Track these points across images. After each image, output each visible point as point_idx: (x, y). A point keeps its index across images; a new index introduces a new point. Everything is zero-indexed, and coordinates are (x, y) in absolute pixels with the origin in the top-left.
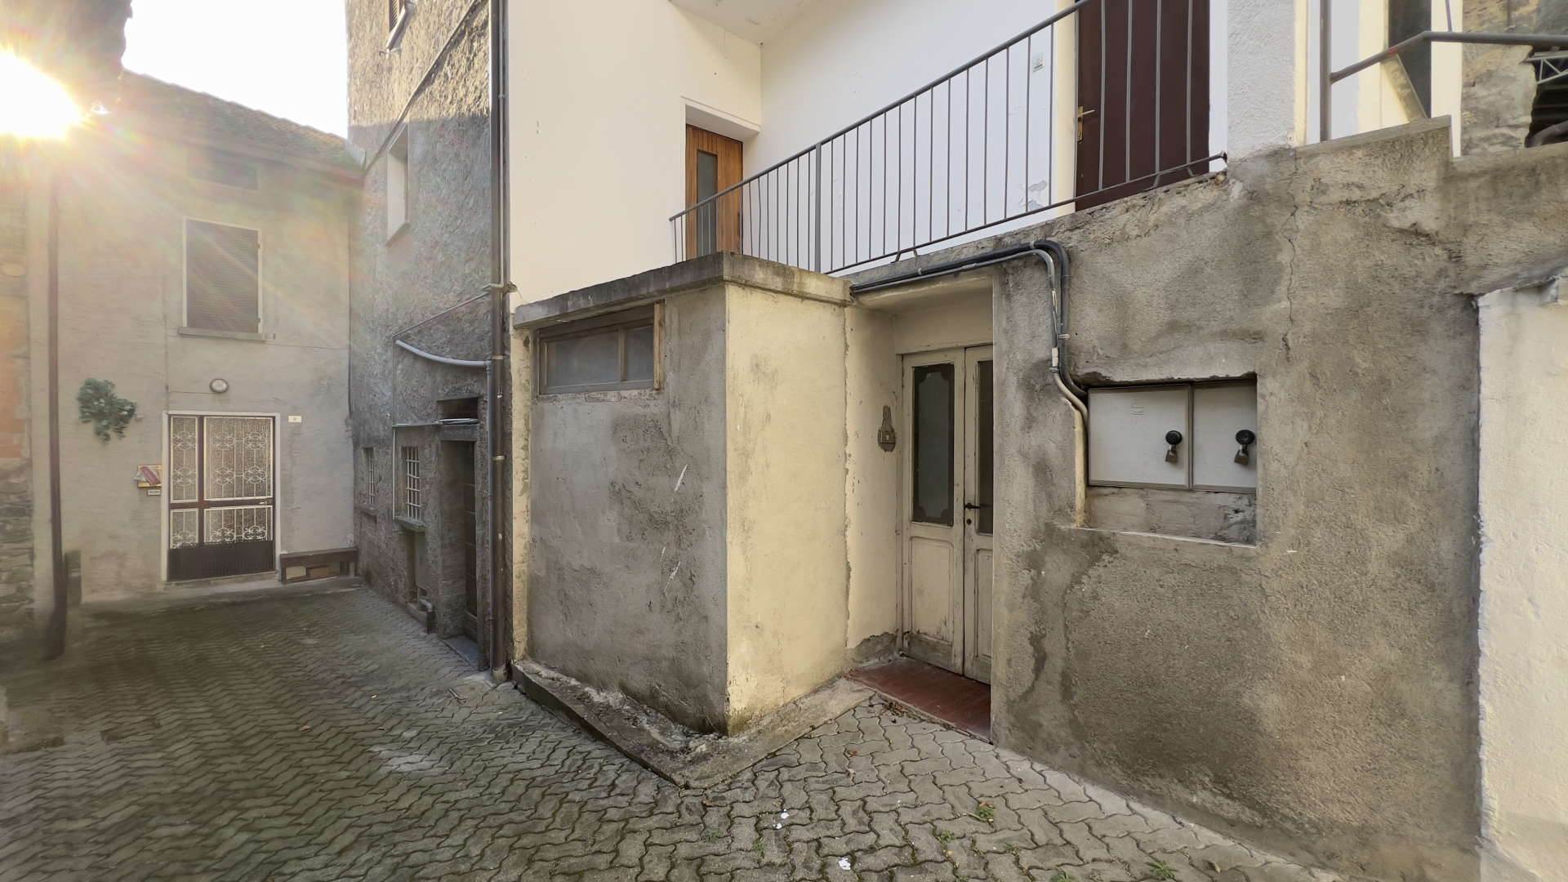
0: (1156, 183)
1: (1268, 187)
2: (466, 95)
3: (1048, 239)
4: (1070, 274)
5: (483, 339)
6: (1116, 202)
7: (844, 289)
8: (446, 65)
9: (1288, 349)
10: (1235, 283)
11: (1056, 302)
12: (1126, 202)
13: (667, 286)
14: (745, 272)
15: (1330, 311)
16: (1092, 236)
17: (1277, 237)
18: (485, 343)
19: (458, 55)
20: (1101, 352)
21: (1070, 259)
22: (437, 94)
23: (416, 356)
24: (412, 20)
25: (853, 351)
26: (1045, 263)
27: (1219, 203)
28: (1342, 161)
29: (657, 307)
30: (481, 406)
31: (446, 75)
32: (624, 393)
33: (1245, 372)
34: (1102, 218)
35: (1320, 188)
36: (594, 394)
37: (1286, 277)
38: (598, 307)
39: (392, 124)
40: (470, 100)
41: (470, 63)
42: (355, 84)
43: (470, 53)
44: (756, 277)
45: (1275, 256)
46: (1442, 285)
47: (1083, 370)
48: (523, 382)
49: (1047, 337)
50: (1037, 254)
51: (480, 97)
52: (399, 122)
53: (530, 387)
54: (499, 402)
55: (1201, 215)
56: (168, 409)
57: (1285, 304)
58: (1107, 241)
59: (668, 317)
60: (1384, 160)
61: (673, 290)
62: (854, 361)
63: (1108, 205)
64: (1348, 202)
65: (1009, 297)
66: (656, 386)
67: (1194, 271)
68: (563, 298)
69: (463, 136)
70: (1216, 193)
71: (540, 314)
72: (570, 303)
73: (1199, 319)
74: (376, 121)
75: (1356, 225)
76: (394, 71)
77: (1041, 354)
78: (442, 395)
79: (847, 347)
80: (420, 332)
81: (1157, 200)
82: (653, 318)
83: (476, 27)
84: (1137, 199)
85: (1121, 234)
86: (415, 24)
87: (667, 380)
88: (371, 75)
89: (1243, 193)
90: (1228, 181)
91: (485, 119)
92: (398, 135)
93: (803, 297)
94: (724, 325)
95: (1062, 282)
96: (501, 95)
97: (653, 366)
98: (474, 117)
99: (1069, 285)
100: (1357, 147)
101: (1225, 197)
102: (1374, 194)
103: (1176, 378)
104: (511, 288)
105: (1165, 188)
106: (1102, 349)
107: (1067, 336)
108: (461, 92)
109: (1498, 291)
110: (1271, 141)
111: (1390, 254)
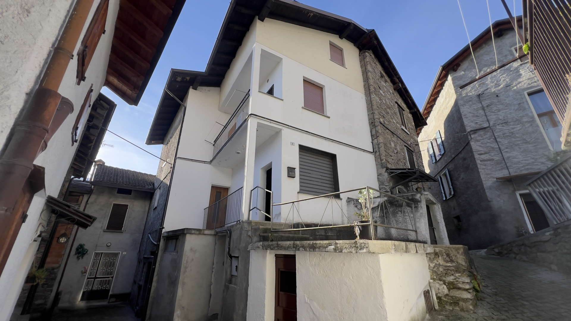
16: (233, 229)
33: (238, 256)
34: (234, 226)
36: (170, 253)
44: (192, 232)
53: (163, 250)
56: (95, 251)
61: (180, 234)
62: (217, 247)
66: (177, 252)
71: (166, 234)
76: (163, 172)
78: (151, 250)
79: (216, 244)
80: (152, 234)
93: (205, 234)
103: (235, 256)
104: (163, 228)
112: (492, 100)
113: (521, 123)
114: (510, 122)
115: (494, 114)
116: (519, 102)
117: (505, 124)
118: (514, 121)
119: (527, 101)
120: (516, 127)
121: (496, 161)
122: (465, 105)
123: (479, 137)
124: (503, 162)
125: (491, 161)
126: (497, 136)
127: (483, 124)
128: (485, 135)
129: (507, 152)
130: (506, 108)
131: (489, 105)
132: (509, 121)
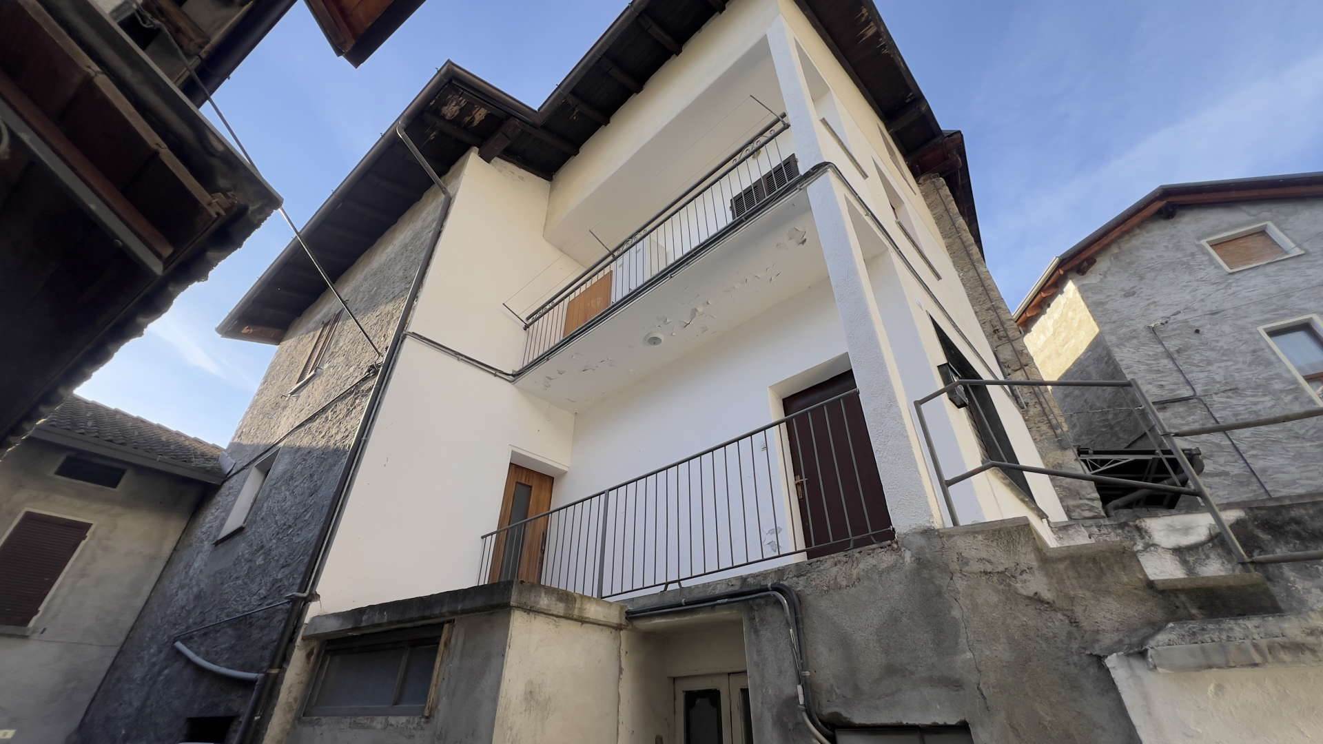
0: (851, 545)
1: (928, 556)
2: (337, 433)
3: (781, 583)
4: (801, 614)
5: (267, 648)
6: (827, 557)
7: (620, 613)
8: (329, 411)
9: (984, 698)
10: (927, 632)
11: (794, 639)
12: (833, 558)
13: (459, 608)
14: (530, 599)
15: (1004, 664)
16: (814, 583)
17: (946, 596)
18: (267, 653)
19: (342, 407)
20: (837, 691)
21: (800, 601)
22: (314, 430)
23: (189, 661)
24: (317, 378)
25: (627, 675)
26: (781, 603)
27: (898, 565)
28: (971, 542)
29: (446, 626)
30: (233, 727)
31: (327, 418)
32: (392, 720)
33: (958, 720)
34: (819, 569)
35: (963, 561)
36: (361, 719)
37: (963, 631)
38: (390, 623)
39: (268, 445)
40: (339, 437)
41: (349, 412)
42: (252, 413)
43: (351, 406)
44: (541, 603)
45: (949, 612)
46: (1075, 646)
47: (827, 710)
48: (291, 700)
49: (791, 673)
50: (774, 595)
51: (347, 436)
52: (274, 445)
53: (295, 707)
54: (254, 725)
55: (888, 573)
57: (969, 655)
58: (825, 588)
59: (454, 638)
60: (998, 544)
61: (464, 612)
62: (627, 687)
63: (821, 558)
64: (986, 573)
65: (756, 632)
66: (426, 714)
67: (893, 619)
68: (361, 611)
69: (322, 462)
70: (894, 557)
71: (333, 626)
72: (365, 618)
73: (909, 664)
74: (256, 441)
75: (997, 591)
76: (287, 409)
77: (788, 691)
78: (195, 712)
79: (621, 671)
80: (205, 634)
81: (854, 559)
82: (440, 637)
83: (363, 391)
84: (840, 556)
85: (834, 583)
86: (317, 381)
87: (439, 707)
88: (268, 409)
89: (913, 559)
90: (900, 550)
91: (345, 452)
92: (268, 454)
93: (582, 621)
94: (504, 649)
95: (797, 622)
96: (364, 438)
97: (428, 690)
98: (336, 450)
99: (803, 625)
100: (977, 533)
101: (901, 561)
102: (1001, 569)
103: (905, 723)
104: (314, 597)
105: (858, 550)
106: (838, 688)
107: (808, 673)
108: (334, 431)
109: (1115, 654)
110: (921, 522)
111: (1027, 616)
112: (1186, 340)
113: (1270, 393)
114: (1244, 390)
115: (1198, 369)
116: (1251, 348)
117: (1233, 393)
118: (1251, 388)
119: (1269, 347)
120: (1262, 399)
121: (1233, 476)
122: (1125, 346)
123: (1176, 418)
124: (1254, 480)
125: (1223, 477)
126: (1219, 417)
127: (1179, 389)
128: (1189, 415)
129: (1254, 456)
130: (1225, 358)
131: (1180, 349)
132: (1241, 386)
